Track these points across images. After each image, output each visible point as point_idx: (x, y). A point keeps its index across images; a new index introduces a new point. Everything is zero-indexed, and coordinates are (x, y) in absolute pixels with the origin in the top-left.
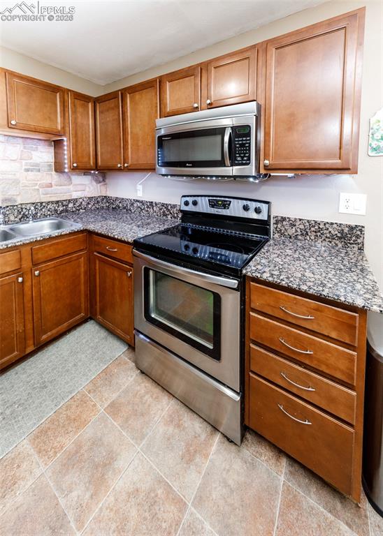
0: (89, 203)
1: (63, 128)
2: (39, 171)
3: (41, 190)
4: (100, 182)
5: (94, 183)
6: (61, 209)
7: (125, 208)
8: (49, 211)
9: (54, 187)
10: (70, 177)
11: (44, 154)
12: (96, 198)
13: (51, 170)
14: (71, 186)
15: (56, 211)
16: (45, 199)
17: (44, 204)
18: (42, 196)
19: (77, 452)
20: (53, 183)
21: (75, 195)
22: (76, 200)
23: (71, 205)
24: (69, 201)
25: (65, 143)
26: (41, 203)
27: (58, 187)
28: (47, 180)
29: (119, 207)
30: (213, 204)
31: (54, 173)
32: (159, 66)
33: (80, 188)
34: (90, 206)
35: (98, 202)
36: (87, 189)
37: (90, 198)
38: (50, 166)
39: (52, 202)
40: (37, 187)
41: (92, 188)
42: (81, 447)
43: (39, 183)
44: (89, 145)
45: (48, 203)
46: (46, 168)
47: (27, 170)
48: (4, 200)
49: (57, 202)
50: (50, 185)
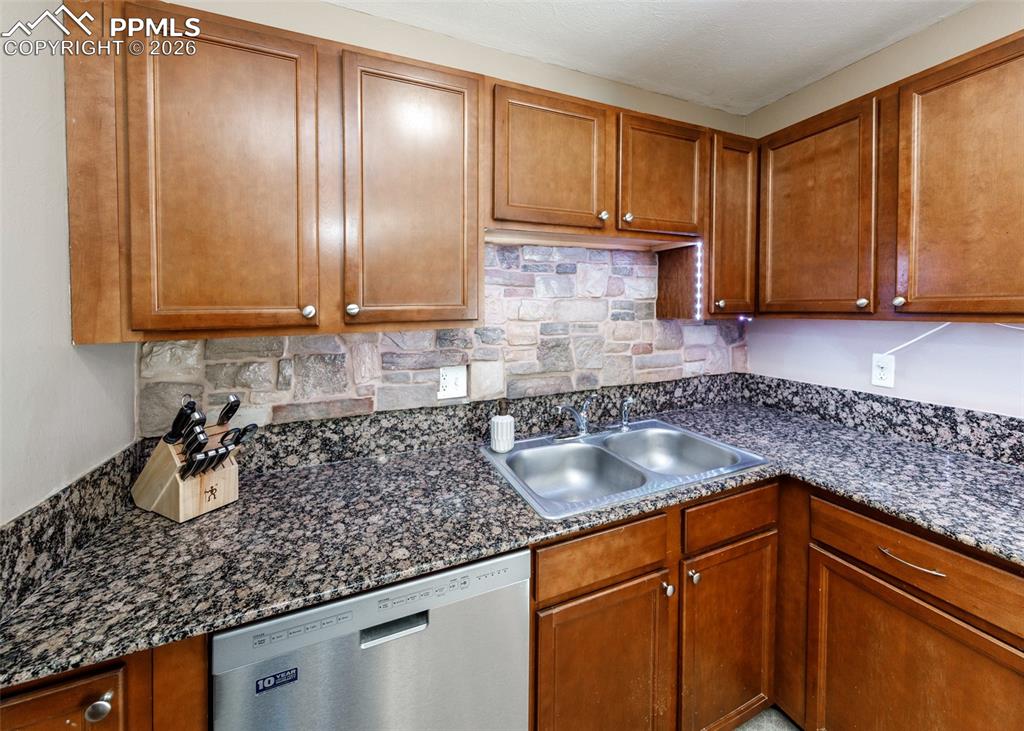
0: (709, 390)
1: (701, 220)
2: (633, 319)
3: (634, 357)
4: (733, 341)
5: (722, 342)
6: (662, 399)
7: (814, 410)
8: (643, 403)
9: (655, 353)
10: (681, 332)
11: (642, 282)
12: (724, 377)
13: (649, 316)
14: (683, 349)
15: (654, 403)
16: (641, 378)
17: (636, 389)
18: (636, 372)
20: (654, 343)
21: (689, 369)
22: (687, 381)
23: (678, 392)
24: (677, 382)
25: (699, 254)
26: (633, 386)
27: (662, 353)
28: (644, 338)
29: (791, 406)
31: (655, 321)
33: (697, 353)
34: (711, 395)
35: (727, 387)
36: (710, 356)
37: (713, 378)
38: (649, 306)
39: (649, 385)
40: (629, 353)
41: (718, 355)
43: (632, 343)
44: (744, 253)
45: (642, 386)
46: (644, 312)
47: (616, 317)
48: (583, 379)
49: (656, 385)
50: (648, 349)
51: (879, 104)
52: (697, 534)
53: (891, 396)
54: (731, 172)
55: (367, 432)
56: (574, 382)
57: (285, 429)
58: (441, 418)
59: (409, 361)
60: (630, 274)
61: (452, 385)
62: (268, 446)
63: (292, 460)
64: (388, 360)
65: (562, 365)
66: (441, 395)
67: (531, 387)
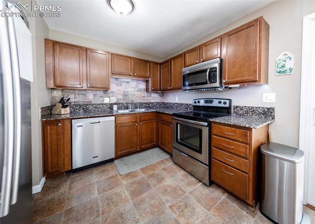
0: (157, 105)
1: (149, 75)
2: (141, 91)
4: (161, 96)
5: (159, 97)
7: (171, 107)
8: (144, 106)
9: (146, 98)
10: (151, 94)
11: (143, 85)
12: (160, 103)
13: (144, 91)
14: (151, 98)
15: (146, 106)
16: (143, 102)
19: (153, 175)
21: (152, 101)
22: (152, 103)
23: (151, 105)
24: (150, 103)
25: (150, 81)
26: (141, 103)
27: (147, 98)
28: (143, 95)
29: (169, 107)
30: (206, 102)
31: (145, 92)
32: (186, 47)
33: (154, 98)
34: (157, 106)
35: (161, 105)
36: (157, 99)
37: (158, 103)
38: (144, 90)
39: (145, 103)
40: (140, 97)
41: (158, 99)
42: (154, 174)
44: (158, 81)
45: (144, 103)
46: (143, 90)
47: (138, 91)
48: (131, 101)
49: (146, 103)
50: (144, 97)
51: (170, 60)
52: (142, 118)
53: (177, 103)
54: (155, 68)
55: (91, 107)
56: (130, 102)
57: (76, 105)
58: (104, 106)
59: (99, 96)
60: (140, 84)
61: (107, 100)
62: (73, 108)
63: (77, 111)
64: (94, 95)
65: (127, 98)
66: (104, 102)
67: (121, 102)
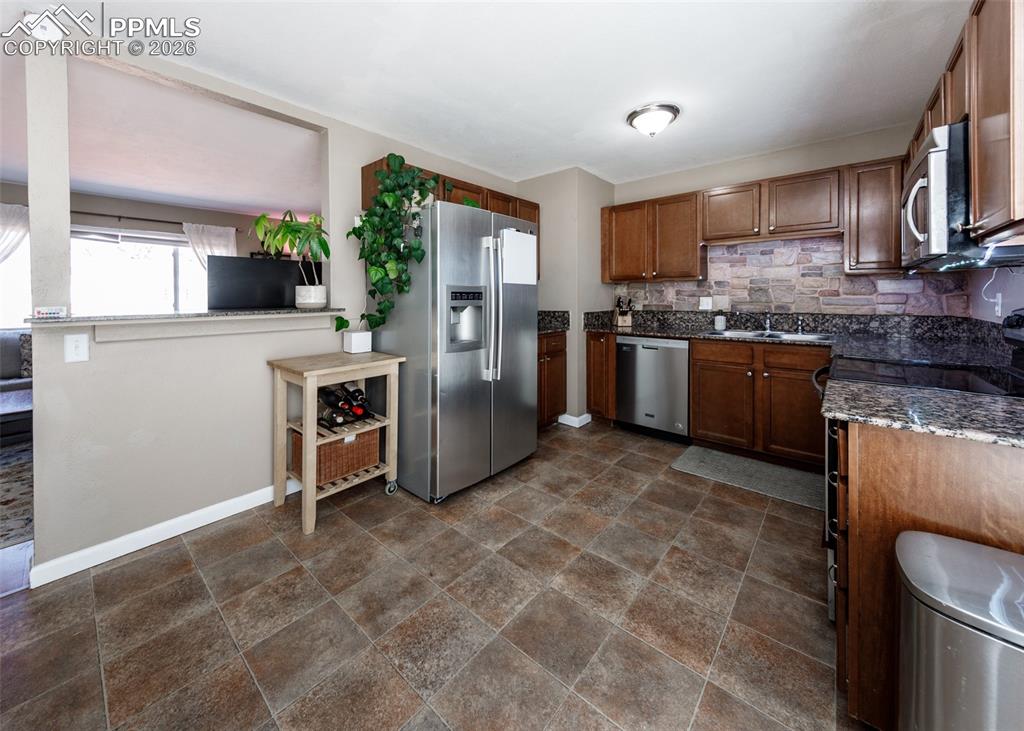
2: (819, 275)
3: (821, 298)
4: (948, 291)
5: (931, 292)
6: (855, 327)
8: (834, 326)
9: (843, 296)
10: (875, 284)
11: (829, 254)
14: (874, 297)
15: (846, 328)
16: (830, 310)
17: (827, 317)
18: (823, 307)
20: (841, 290)
21: (883, 309)
22: (885, 318)
23: (874, 324)
24: (872, 318)
26: (824, 315)
27: (851, 297)
28: (832, 287)
31: (842, 278)
33: (894, 299)
35: (942, 327)
36: (913, 302)
37: (921, 318)
39: (841, 316)
40: (817, 295)
43: (819, 290)
45: (835, 316)
47: (803, 275)
48: (777, 307)
49: (850, 317)
50: (836, 294)
55: (672, 318)
56: (773, 307)
57: (647, 312)
58: (700, 317)
59: (687, 293)
60: (817, 250)
61: (706, 304)
62: (643, 317)
63: (649, 323)
64: (678, 293)
65: (764, 299)
66: (700, 308)
67: (745, 308)
